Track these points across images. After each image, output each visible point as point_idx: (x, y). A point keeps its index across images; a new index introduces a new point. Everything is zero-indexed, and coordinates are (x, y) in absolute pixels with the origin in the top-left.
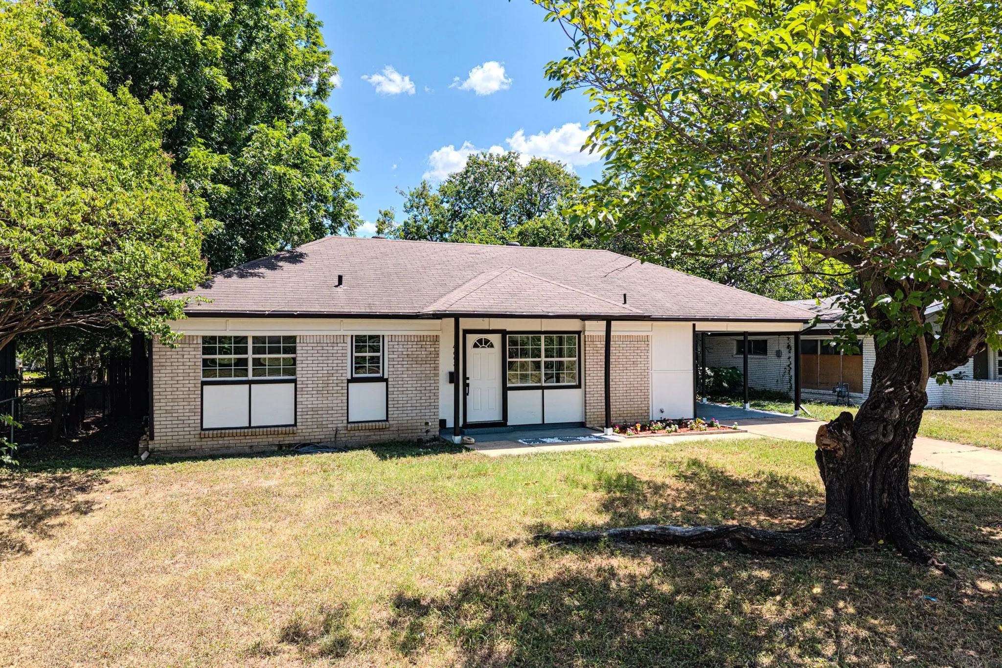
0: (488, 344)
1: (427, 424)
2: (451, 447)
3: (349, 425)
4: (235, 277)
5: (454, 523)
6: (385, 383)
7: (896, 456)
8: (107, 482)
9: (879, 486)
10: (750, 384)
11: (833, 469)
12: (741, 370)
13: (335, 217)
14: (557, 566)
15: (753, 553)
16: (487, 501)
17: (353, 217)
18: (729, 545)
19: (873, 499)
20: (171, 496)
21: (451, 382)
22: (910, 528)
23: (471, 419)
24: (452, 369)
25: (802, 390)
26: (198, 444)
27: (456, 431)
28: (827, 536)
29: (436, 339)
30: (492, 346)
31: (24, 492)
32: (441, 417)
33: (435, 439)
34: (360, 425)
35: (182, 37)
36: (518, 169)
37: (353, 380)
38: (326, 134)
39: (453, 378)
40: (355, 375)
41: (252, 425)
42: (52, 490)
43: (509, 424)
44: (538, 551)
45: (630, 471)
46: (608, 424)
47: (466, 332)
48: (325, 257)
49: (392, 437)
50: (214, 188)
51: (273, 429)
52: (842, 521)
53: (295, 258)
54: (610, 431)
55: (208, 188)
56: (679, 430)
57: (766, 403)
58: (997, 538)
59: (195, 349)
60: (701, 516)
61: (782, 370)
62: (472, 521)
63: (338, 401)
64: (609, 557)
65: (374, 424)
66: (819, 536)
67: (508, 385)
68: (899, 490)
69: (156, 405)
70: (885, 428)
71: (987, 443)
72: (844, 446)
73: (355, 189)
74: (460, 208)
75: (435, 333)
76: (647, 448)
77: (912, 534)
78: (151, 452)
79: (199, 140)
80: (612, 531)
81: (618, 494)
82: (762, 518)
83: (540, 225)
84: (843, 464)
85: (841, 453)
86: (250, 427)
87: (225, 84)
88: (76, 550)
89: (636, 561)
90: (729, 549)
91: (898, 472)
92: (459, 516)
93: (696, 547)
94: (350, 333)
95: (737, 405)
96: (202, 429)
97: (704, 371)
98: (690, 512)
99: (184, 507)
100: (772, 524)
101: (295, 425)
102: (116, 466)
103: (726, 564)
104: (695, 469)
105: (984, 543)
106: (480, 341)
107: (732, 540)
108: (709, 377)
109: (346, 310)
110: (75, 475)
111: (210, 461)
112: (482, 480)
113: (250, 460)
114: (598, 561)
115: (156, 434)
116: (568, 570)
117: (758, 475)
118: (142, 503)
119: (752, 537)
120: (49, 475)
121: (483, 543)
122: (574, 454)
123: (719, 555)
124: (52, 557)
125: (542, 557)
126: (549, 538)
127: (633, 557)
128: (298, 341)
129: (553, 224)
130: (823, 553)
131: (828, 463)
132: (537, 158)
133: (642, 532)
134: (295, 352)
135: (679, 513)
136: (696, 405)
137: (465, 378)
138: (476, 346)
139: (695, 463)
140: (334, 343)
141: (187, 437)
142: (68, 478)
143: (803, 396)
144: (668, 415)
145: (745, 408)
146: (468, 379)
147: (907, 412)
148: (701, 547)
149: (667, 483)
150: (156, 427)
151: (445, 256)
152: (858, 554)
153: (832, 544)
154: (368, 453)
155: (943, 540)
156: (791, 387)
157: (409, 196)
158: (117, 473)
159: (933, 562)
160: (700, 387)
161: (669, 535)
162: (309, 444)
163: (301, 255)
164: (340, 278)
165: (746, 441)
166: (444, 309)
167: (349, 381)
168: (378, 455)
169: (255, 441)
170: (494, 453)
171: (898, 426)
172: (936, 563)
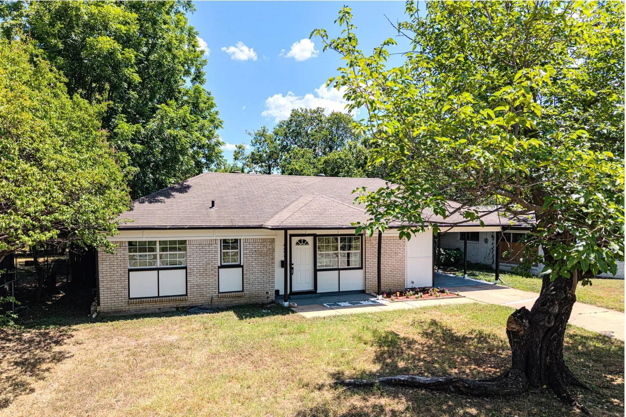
0: (305, 242)
1: (267, 293)
2: (282, 309)
3: (220, 295)
4: (146, 203)
5: (285, 370)
6: (241, 268)
7: (556, 334)
8: (73, 336)
9: (544, 353)
10: (468, 259)
11: (517, 342)
12: (462, 249)
13: (209, 158)
14: (348, 404)
15: (466, 394)
16: (305, 354)
17: (221, 157)
18: (453, 390)
19: (540, 360)
20: (113, 348)
21: (282, 267)
22: (563, 378)
23: (294, 289)
24: (283, 259)
25: (500, 264)
26: (127, 307)
27: (286, 297)
28: (512, 384)
29: (273, 241)
30: (307, 243)
31: (23, 345)
32: (276, 288)
33: (273, 302)
34: (226, 294)
35: (108, 51)
36: (323, 118)
37: (222, 267)
38: (202, 105)
39: (284, 264)
40: (223, 264)
41: (160, 295)
42: (39, 343)
43: (318, 292)
44: (337, 392)
45: (393, 330)
46: (379, 292)
47: (291, 236)
48: (203, 187)
49: (246, 301)
50: (133, 147)
51: (173, 298)
52: (522, 375)
53: (184, 189)
54: (380, 297)
55: (129, 147)
56: (423, 296)
57: (477, 273)
58: (615, 383)
59: (124, 250)
60: (435, 366)
61: (488, 251)
62: (296, 369)
63: (212, 280)
64: (379, 398)
65: (235, 293)
66: (507, 385)
67: (318, 268)
68: (557, 355)
69: (101, 284)
70: (549, 318)
71: (613, 307)
72: (524, 329)
73: (221, 140)
74: (287, 143)
75: (272, 237)
76: (403, 311)
77: (564, 382)
78: (99, 313)
79: (122, 115)
80: (381, 379)
81: (386, 348)
82: (473, 367)
83: (337, 157)
84: (523, 339)
85: (522, 333)
86: (159, 297)
87: (137, 78)
88: (58, 391)
89: (396, 400)
90: (452, 392)
91: (557, 344)
92: (288, 365)
93: (432, 390)
94: (219, 238)
95: (460, 274)
96: (129, 299)
97: (439, 251)
98: (429, 362)
99: (121, 357)
100: (479, 372)
101: (186, 295)
102: (76, 324)
103: (450, 403)
104: (433, 328)
105: (607, 388)
106: (300, 241)
107: (454, 387)
108: (443, 254)
109: (217, 224)
110: (53, 331)
111: (135, 320)
112: (302, 336)
113: (159, 319)
114: (373, 400)
115: (101, 302)
116: (354, 408)
117: (471, 333)
118: (96, 353)
119: (466, 385)
120: (37, 331)
121: (303, 387)
122: (358, 316)
123: (446, 396)
124: (44, 396)
125: (339, 398)
126: (343, 383)
127: (394, 397)
128: (187, 243)
129: (345, 156)
130: (509, 395)
131: (514, 338)
132: (336, 112)
133: (400, 380)
134: (186, 250)
135: (422, 363)
136: (435, 275)
137: (291, 264)
138: (297, 244)
139: (434, 323)
140: (210, 244)
141: (121, 304)
142: (48, 333)
143: (501, 267)
144: (416, 285)
145: (464, 277)
146: (293, 264)
147: (563, 307)
148: (436, 390)
149: (415, 339)
150: (101, 298)
151: (278, 185)
152: (530, 396)
153: (515, 390)
154: (231, 313)
155: (582, 386)
156: (493, 262)
157: (254, 136)
158: (78, 330)
159: (576, 404)
160: (437, 261)
161: (416, 382)
162: (195, 307)
163: (188, 187)
164: (213, 203)
165: (465, 305)
166: (278, 225)
167: (219, 267)
168: (238, 316)
169: (162, 305)
170: (309, 315)
171: (557, 316)
172: (577, 404)
